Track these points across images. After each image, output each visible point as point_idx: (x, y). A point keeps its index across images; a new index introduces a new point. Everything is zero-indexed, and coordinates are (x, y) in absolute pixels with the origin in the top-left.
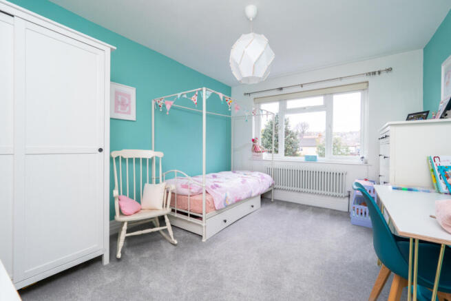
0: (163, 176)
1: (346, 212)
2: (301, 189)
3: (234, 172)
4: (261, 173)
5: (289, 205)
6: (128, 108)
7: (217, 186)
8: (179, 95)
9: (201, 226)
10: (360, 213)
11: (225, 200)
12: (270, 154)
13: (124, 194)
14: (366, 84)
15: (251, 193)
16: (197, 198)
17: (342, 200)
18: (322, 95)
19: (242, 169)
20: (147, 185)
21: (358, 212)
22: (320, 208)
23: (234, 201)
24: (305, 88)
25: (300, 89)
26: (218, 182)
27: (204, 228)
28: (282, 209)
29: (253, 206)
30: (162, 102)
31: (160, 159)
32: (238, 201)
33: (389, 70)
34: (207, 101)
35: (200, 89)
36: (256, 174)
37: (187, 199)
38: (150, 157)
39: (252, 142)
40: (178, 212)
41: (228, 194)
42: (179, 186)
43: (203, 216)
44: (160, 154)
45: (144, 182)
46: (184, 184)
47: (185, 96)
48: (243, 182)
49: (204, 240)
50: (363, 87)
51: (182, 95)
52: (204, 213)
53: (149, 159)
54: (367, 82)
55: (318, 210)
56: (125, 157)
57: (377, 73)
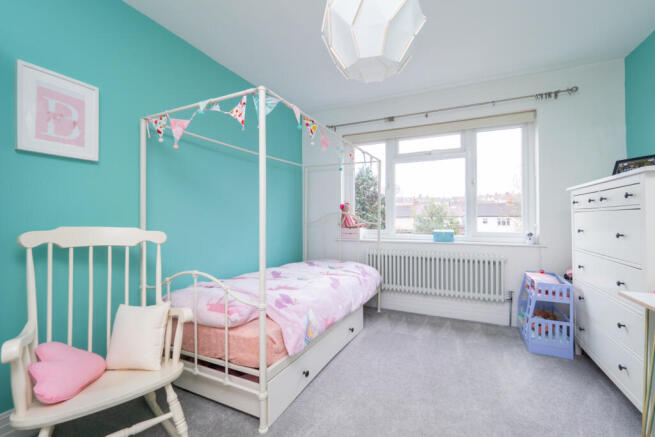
0: (164, 286)
1: (506, 327)
2: (429, 290)
3: (311, 264)
4: (360, 265)
5: (412, 319)
6: (76, 133)
7: (288, 300)
8: (202, 105)
9: (255, 397)
10: (543, 332)
11: (307, 332)
12: (375, 231)
13: (59, 337)
14: (532, 114)
15: (350, 306)
16: (246, 333)
17: (500, 307)
18: (458, 131)
19: (325, 257)
20: (125, 309)
21: (540, 330)
22: (463, 321)
23: (324, 328)
24: (433, 119)
25: (423, 121)
26: (285, 288)
27: (263, 403)
28: (402, 329)
29: (352, 330)
30: (164, 121)
31: (159, 247)
32: (331, 326)
33: (573, 90)
34: (268, 117)
35: (251, 90)
36: (351, 266)
37: (223, 335)
38: (134, 244)
39: (341, 211)
40: (202, 363)
41: (312, 316)
42: (203, 306)
43: (261, 374)
44: (158, 237)
45: (118, 300)
46: (214, 301)
47: (216, 108)
48: (335, 284)
49: (263, 430)
50: (526, 118)
51: (210, 105)
52: (262, 366)
53: (132, 249)
54: (535, 111)
55: (462, 327)
56: (63, 245)
57: (553, 95)
